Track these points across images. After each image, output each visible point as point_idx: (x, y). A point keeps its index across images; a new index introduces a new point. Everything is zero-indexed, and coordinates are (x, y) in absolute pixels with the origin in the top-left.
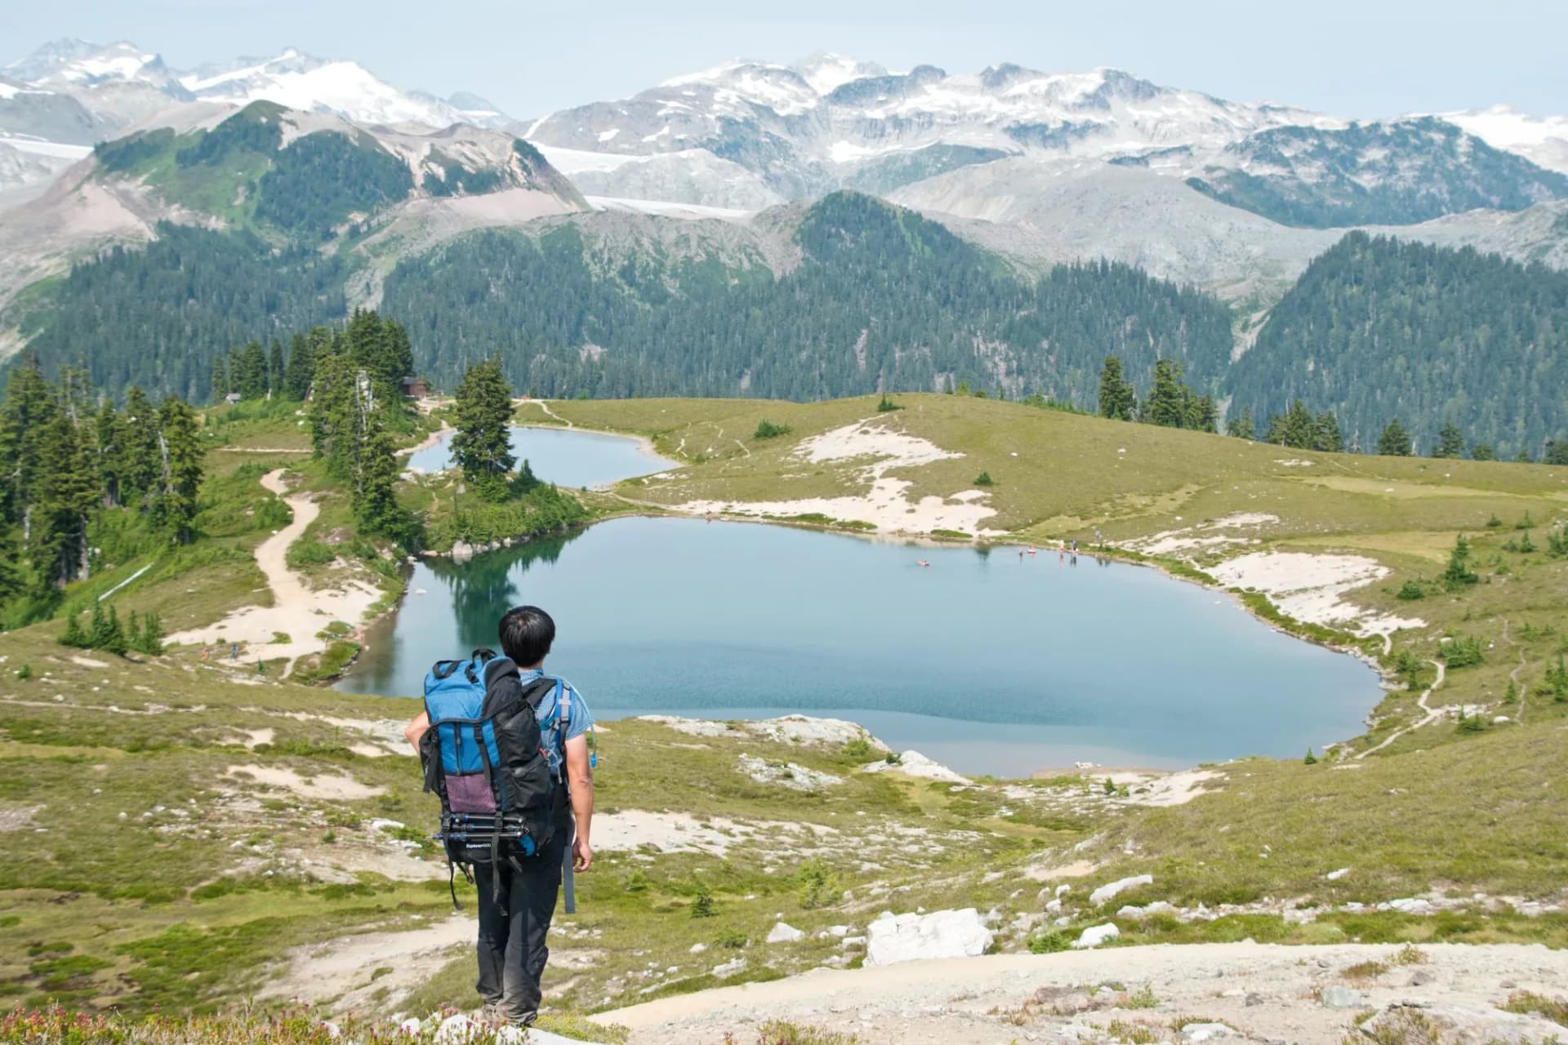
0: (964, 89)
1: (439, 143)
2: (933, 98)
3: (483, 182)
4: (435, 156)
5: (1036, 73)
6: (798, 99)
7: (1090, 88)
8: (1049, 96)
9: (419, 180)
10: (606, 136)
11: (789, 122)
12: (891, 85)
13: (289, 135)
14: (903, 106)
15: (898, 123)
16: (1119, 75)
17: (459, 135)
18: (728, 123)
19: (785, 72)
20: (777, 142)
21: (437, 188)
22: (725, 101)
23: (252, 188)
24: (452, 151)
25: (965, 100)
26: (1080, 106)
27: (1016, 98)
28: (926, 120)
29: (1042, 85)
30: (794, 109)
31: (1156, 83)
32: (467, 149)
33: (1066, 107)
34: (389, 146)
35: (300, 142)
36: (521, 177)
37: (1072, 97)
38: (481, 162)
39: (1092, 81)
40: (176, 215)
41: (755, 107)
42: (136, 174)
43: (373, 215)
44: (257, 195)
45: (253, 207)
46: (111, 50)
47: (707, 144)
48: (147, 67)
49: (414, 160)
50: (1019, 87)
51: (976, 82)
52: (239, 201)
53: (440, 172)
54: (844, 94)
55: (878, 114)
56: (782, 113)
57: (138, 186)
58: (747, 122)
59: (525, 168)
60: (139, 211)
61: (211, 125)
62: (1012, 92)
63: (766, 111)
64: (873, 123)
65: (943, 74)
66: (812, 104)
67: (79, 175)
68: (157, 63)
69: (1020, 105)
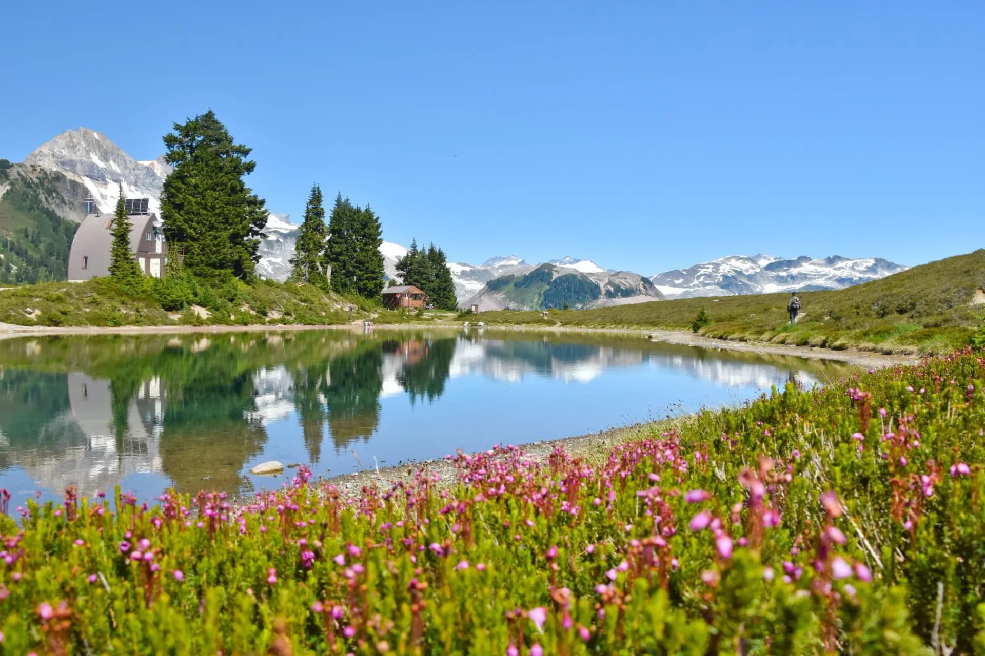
0: (819, 265)
1: (612, 278)
2: (806, 268)
3: (628, 293)
4: (610, 283)
5: (847, 259)
6: (753, 268)
7: (870, 265)
8: (852, 268)
9: (603, 292)
10: (677, 282)
11: (750, 277)
12: (790, 264)
13: (555, 276)
14: (794, 271)
15: (793, 277)
16: (882, 260)
17: (620, 275)
18: (725, 277)
19: (747, 259)
20: (744, 284)
21: (610, 295)
22: (725, 269)
23: (540, 295)
24: (617, 281)
25: (819, 269)
26: (865, 272)
27: (839, 268)
28: (804, 277)
29: (850, 263)
30: (751, 272)
31: (896, 263)
32: (622, 281)
33: (860, 272)
34: (592, 279)
35: (559, 278)
36: (643, 291)
37: (862, 268)
38: (628, 286)
39: (871, 262)
40: (512, 305)
41: (736, 271)
42: (500, 291)
43: (585, 305)
44: (542, 298)
45: (540, 302)
46: (509, 258)
47: (718, 284)
48: (520, 263)
49: (602, 285)
50: (840, 264)
51: (823, 262)
52: (535, 301)
53: (612, 289)
54: (770, 267)
55: (784, 274)
56: (746, 273)
57: (500, 296)
58: (733, 277)
59: (645, 288)
60: (500, 304)
61: (527, 273)
62: (837, 266)
63: (740, 273)
64: (782, 277)
65: (810, 259)
66: (758, 270)
67: (482, 293)
68: (523, 262)
69: (841, 271)
